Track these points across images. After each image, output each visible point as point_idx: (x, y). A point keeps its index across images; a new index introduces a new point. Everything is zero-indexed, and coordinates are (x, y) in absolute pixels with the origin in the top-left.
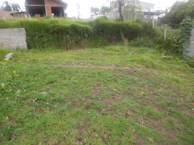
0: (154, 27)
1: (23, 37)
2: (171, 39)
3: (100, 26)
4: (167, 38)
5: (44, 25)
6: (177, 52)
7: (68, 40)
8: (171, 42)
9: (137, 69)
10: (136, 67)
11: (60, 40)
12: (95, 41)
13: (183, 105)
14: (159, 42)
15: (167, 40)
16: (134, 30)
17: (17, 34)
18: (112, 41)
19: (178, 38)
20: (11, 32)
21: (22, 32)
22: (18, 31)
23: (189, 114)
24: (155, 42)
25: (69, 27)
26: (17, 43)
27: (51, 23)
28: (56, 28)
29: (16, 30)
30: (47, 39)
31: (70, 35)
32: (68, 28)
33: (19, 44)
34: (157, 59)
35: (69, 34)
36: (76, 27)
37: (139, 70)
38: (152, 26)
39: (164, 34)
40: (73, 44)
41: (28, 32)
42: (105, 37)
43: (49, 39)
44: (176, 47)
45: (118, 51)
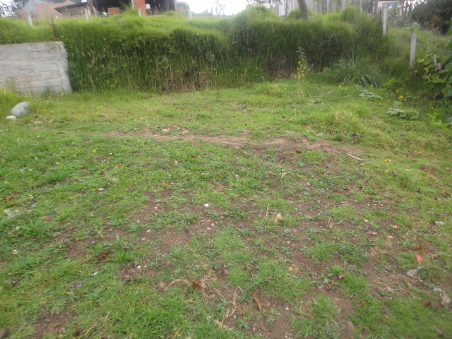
0: (387, 30)
1: (59, 63)
2: (426, 63)
3: (246, 33)
4: (416, 59)
5: (108, 33)
6: (440, 97)
7: (166, 68)
8: (427, 69)
9: (308, 145)
10: (304, 141)
11: (147, 68)
12: (234, 70)
13: (384, 259)
14: (396, 72)
15: (417, 64)
16: (332, 39)
17: (46, 55)
18: (276, 70)
19: (444, 59)
20: (32, 52)
21: (58, 51)
22: (47, 48)
23: (390, 289)
24: (385, 70)
25: (168, 35)
26: (47, 79)
27: (125, 27)
28: (136, 39)
29: (42, 46)
30: (115, 67)
31: (172, 56)
32: (165, 39)
33: (51, 81)
34: (375, 118)
35: (168, 54)
36: (185, 37)
37: (312, 147)
38: (382, 27)
39: (409, 49)
40: (178, 79)
41: (73, 51)
42: (259, 61)
43: (122, 67)
44: (436, 85)
45: (280, 96)
